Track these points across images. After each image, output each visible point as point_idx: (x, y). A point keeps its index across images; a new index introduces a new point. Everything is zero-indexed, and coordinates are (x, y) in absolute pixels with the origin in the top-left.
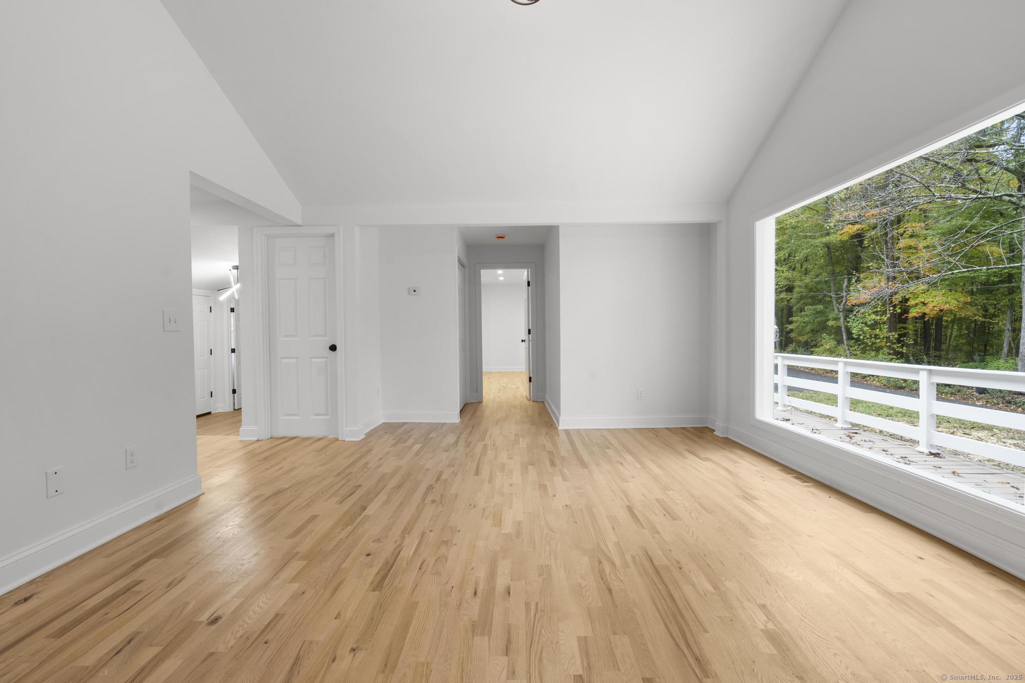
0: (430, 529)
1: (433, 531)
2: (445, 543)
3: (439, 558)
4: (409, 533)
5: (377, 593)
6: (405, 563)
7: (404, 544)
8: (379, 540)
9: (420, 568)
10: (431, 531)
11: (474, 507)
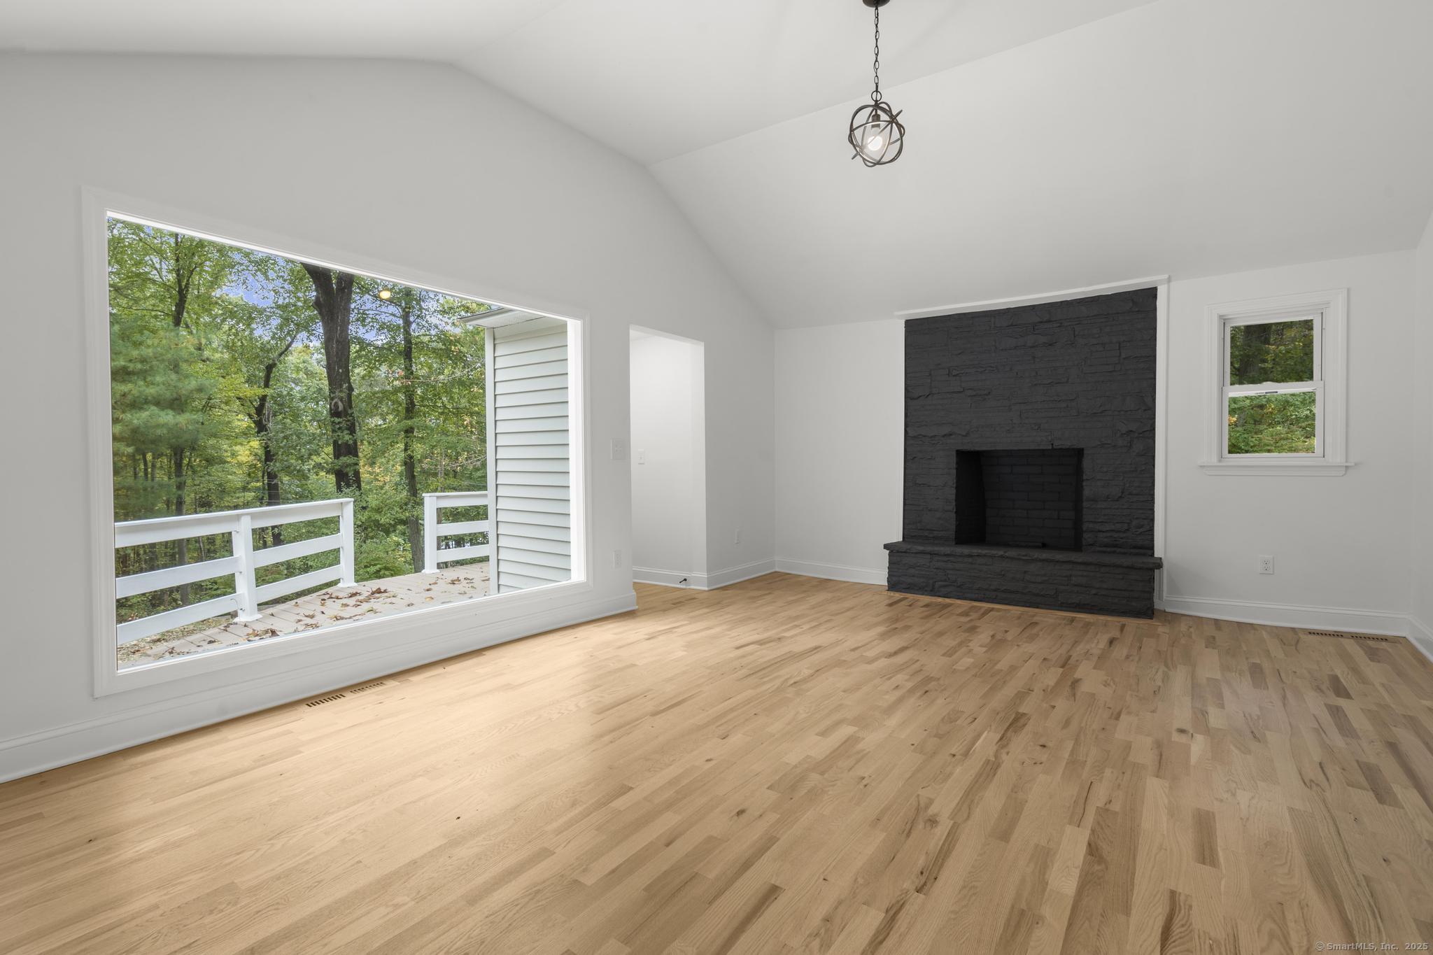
0: (954, 759)
1: (951, 754)
2: (938, 736)
3: (951, 722)
4: (988, 762)
5: (1021, 711)
6: (993, 728)
7: (995, 748)
8: (1035, 763)
9: (976, 719)
10: (954, 755)
11: (863, 778)
